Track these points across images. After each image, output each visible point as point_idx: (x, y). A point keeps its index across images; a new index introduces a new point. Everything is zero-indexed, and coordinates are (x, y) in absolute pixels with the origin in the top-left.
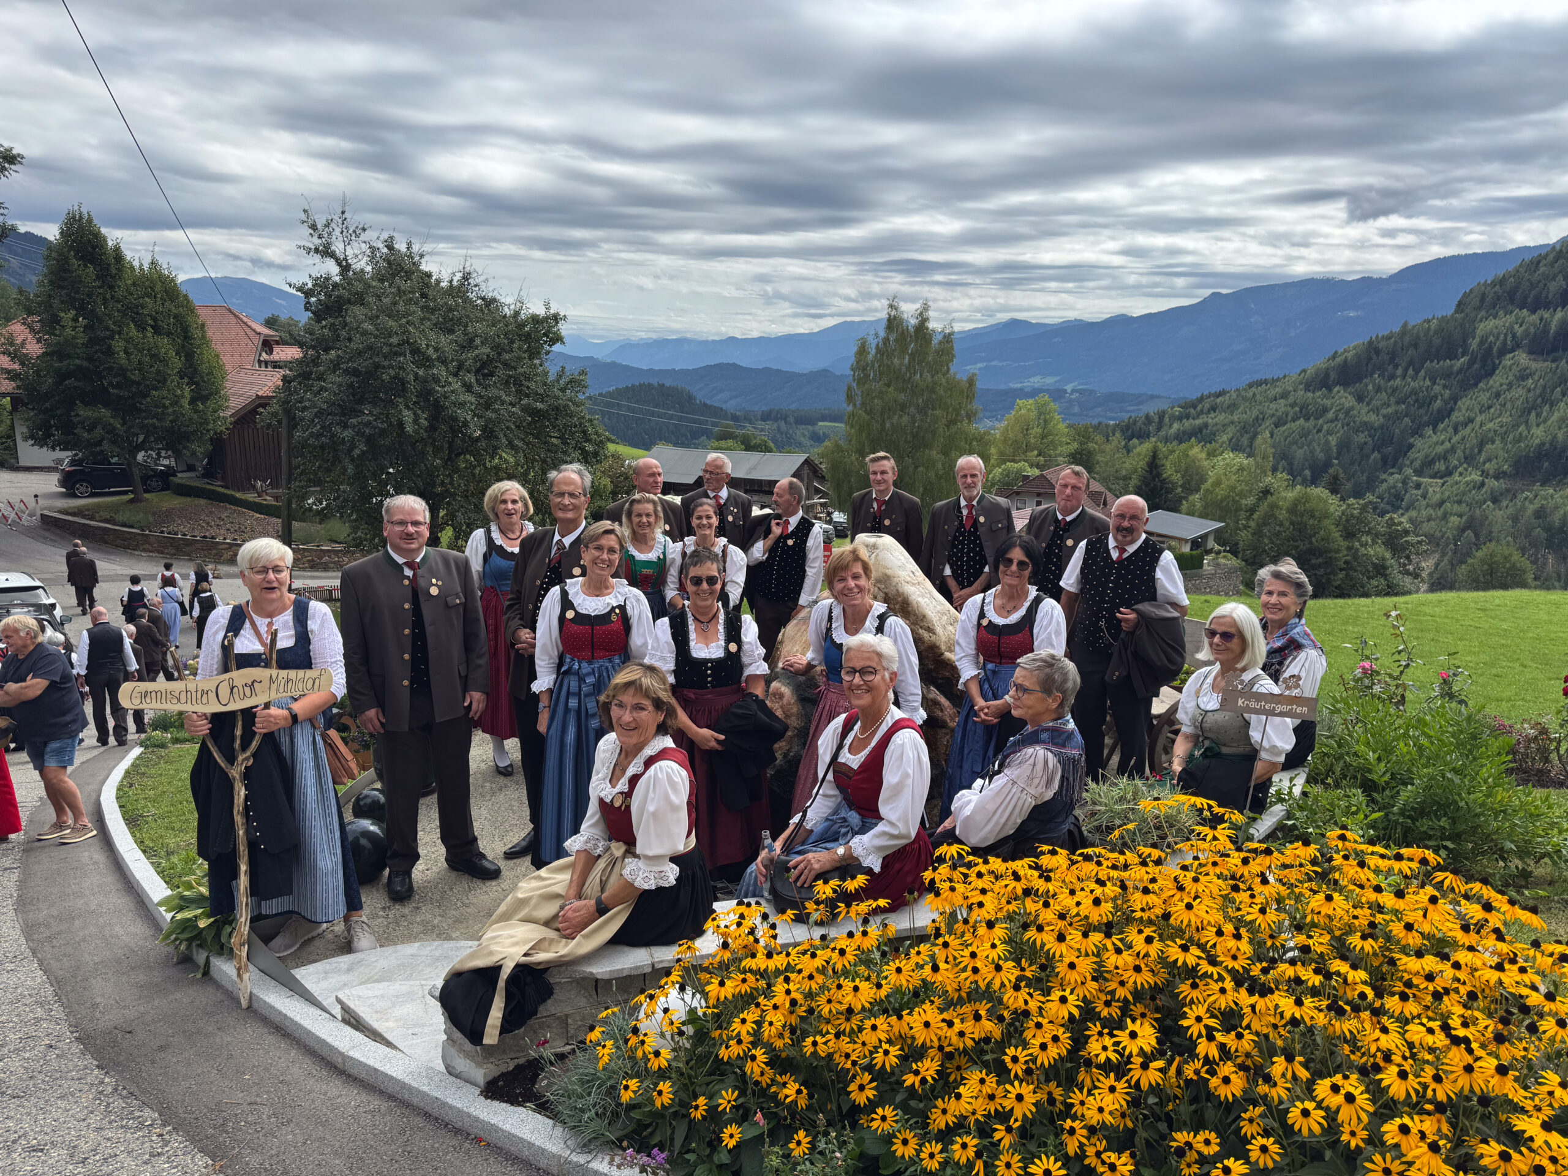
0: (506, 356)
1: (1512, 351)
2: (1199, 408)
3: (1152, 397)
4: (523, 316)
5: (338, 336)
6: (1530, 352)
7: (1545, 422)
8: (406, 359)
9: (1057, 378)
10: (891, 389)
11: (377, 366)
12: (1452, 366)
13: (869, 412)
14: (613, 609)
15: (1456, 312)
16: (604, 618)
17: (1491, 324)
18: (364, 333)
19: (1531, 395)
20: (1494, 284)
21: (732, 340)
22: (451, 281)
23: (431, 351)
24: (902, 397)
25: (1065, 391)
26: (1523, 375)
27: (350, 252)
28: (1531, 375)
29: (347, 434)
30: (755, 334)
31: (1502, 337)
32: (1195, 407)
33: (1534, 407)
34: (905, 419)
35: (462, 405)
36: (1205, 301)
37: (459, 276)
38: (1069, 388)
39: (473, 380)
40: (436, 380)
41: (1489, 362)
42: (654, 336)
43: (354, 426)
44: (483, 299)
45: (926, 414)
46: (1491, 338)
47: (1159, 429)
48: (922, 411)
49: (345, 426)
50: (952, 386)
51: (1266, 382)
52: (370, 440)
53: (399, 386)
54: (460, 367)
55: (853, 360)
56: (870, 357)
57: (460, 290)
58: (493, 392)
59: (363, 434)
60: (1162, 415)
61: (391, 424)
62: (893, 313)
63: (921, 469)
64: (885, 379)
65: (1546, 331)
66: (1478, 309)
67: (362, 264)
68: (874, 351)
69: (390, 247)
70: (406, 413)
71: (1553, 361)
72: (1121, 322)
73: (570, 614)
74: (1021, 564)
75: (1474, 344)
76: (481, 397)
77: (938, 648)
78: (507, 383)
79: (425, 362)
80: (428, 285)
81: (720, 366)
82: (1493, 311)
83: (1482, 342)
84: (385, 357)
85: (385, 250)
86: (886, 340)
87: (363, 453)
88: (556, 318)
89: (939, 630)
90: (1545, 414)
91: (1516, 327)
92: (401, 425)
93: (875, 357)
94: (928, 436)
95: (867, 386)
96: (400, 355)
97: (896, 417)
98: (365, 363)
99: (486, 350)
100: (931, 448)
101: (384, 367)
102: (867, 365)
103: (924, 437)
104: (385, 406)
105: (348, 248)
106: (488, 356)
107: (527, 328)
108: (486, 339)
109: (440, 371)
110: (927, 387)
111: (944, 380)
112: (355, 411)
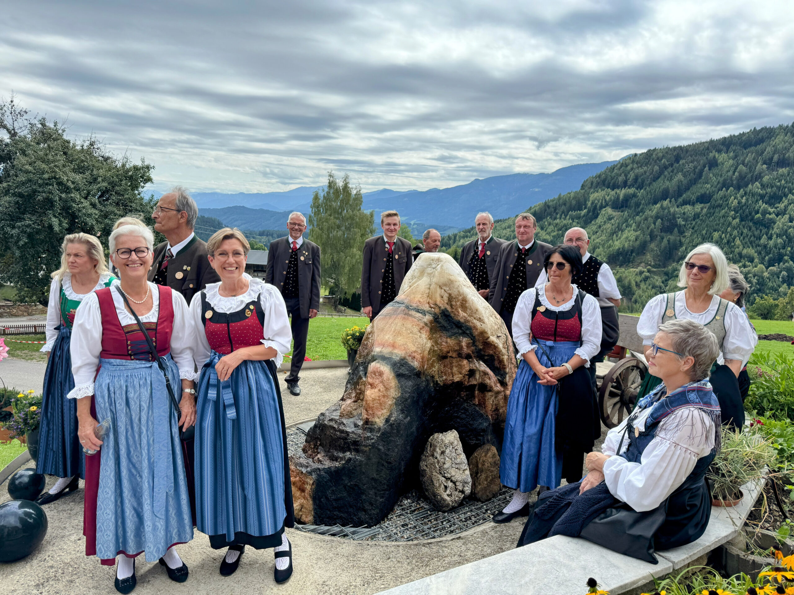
0: (117, 188)
1: (605, 207)
3: (450, 227)
4: (128, 166)
5: (9, 174)
6: (613, 208)
7: (620, 238)
8: (54, 188)
9: (406, 218)
10: (332, 217)
11: (35, 191)
12: (580, 214)
13: (321, 229)
14: (248, 305)
15: (581, 189)
16: (239, 315)
17: (596, 195)
18: (27, 172)
19: (613, 227)
20: (596, 177)
21: (242, 194)
22: (82, 146)
23: (70, 184)
24: (338, 222)
25: (411, 224)
26: (610, 219)
27: (16, 125)
28: (613, 218)
29: (15, 232)
31: (600, 201)
33: (615, 232)
34: (340, 233)
35: (90, 215)
37: (87, 144)
39: (97, 201)
40: (73, 200)
41: (596, 212)
43: (19, 227)
44: (103, 157)
45: (350, 231)
46: (596, 201)
48: (348, 229)
49: (14, 227)
50: (363, 217)
51: (501, 221)
52: (30, 236)
53: (49, 203)
54: (88, 193)
55: (312, 203)
56: (320, 201)
57: (88, 152)
58: (110, 208)
59: (25, 232)
61: (44, 227)
62: (331, 179)
65: (618, 198)
66: (591, 188)
67: (24, 133)
68: (322, 199)
69: (43, 125)
70: (54, 219)
71: (622, 212)
72: (434, 192)
73: (209, 314)
74: (560, 265)
75: (589, 204)
76: (101, 211)
77: (486, 333)
78: (117, 204)
79: (67, 190)
80: (67, 147)
81: (235, 207)
82: (596, 189)
83: (592, 203)
84: (40, 186)
85: (40, 126)
86: (328, 193)
87: (26, 243)
88: (148, 168)
89: (486, 320)
90: (619, 235)
91: (606, 196)
92: (51, 227)
93: (323, 201)
94: (352, 241)
95: (319, 216)
96: (50, 185)
97: (335, 232)
98: (26, 190)
99: (105, 184)
100: (353, 248)
101: (39, 192)
102: (319, 205)
103: (349, 243)
104: (40, 216)
105: (15, 123)
106: (106, 188)
107: (130, 173)
108: (105, 178)
109: (75, 195)
110: (350, 217)
111: (358, 214)
112: (20, 218)
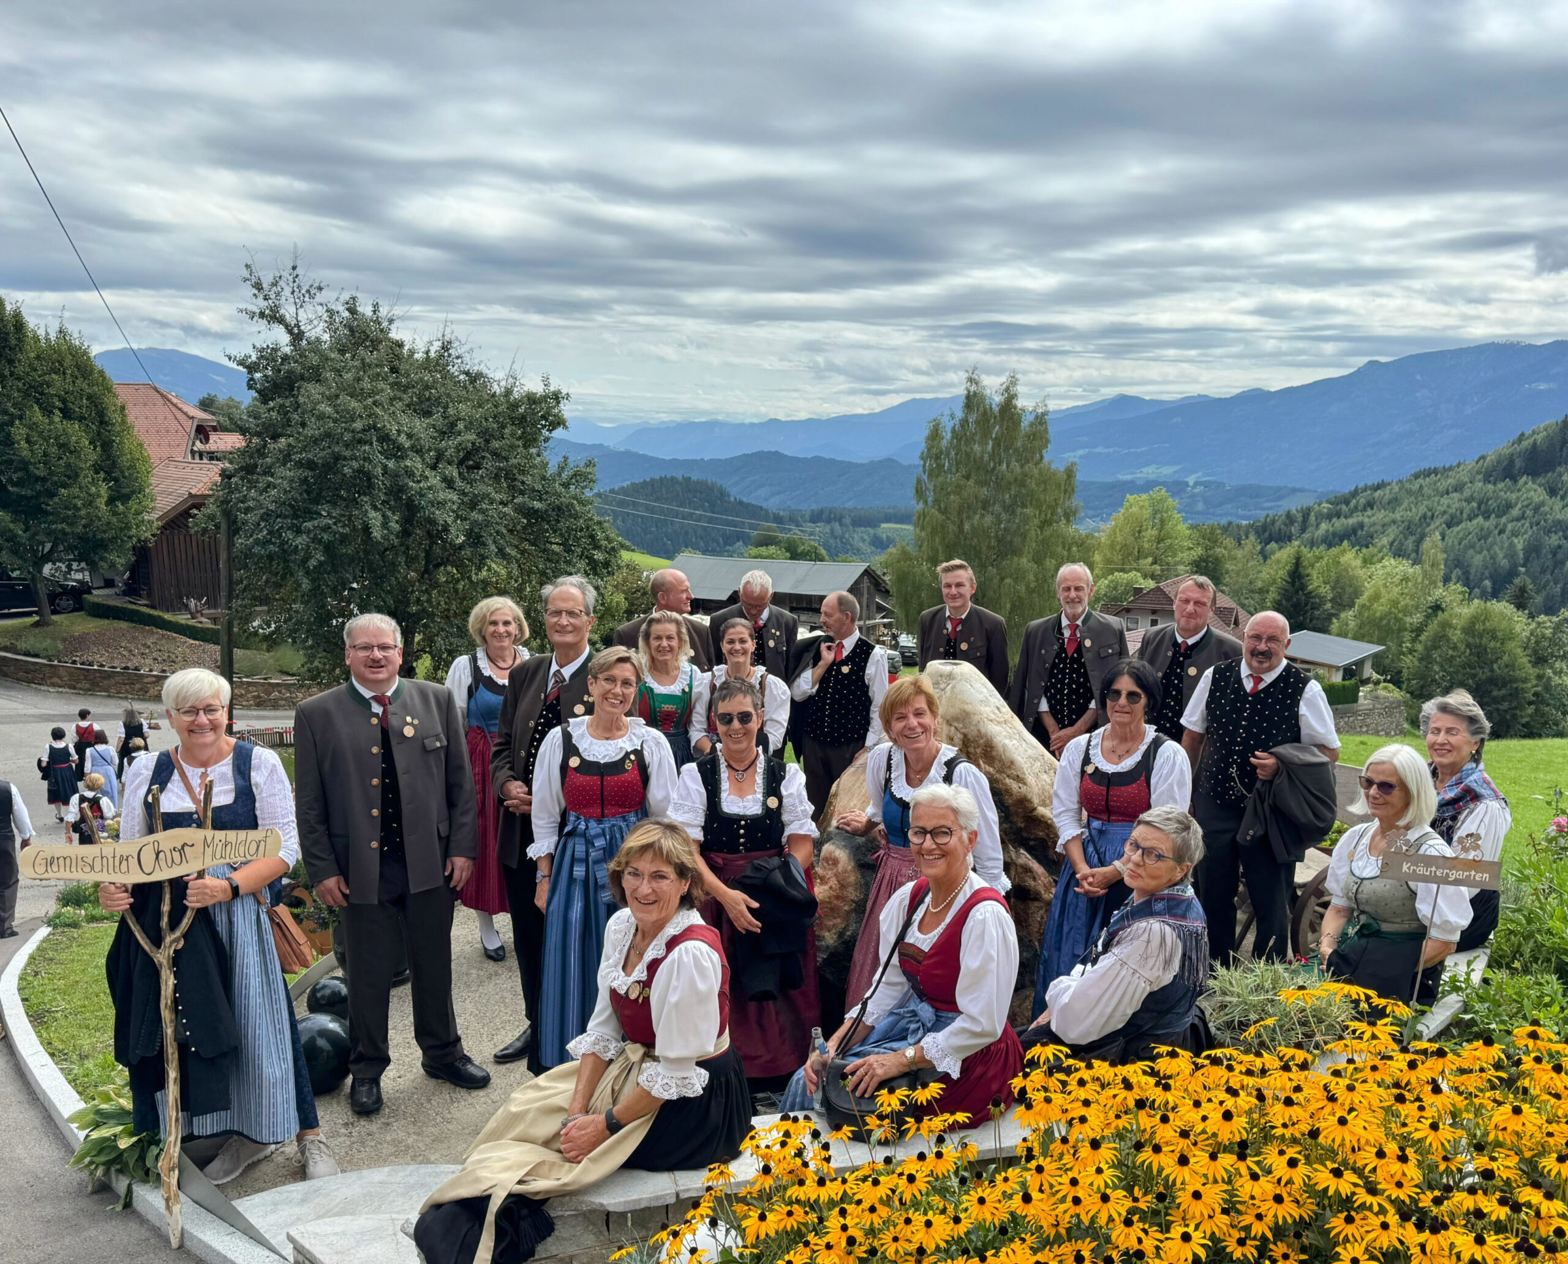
0: (496, 444)
2: (1353, 503)
3: (1294, 491)
4: (516, 395)
5: (289, 420)
8: (373, 448)
9: (1177, 468)
10: (971, 482)
11: (337, 458)
13: (944, 511)
14: (627, 754)
16: (616, 767)
18: (321, 417)
21: (774, 422)
22: (427, 352)
23: (403, 439)
24: (984, 492)
25: (1187, 484)
27: (303, 316)
29: (301, 541)
30: (803, 416)
32: (1347, 503)
34: (988, 519)
35: (441, 504)
36: (1359, 371)
37: (436, 346)
38: (1191, 480)
39: (455, 474)
40: (410, 474)
42: (678, 418)
43: (309, 531)
44: (467, 373)
45: (1013, 513)
47: (1303, 530)
48: (1010, 509)
49: (298, 531)
50: (1046, 479)
51: (1435, 471)
52: (328, 549)
53: (364, 481)
54: (439, 457)
55: (923, 447)
56: (944, 443)
57: (438, 363)
58: (481, 488)
59: (320, 541)
60: (1306, 513)
61: (354, 529)
62: (973, 388)
63: (1008, 581)
64: (963, 471)
67: (317, 331)
68: (949, 435)
69: (352, 311)
70: (372, 514)
72: (1255, 398)
73: (574, 762)
74: (1131, 695)
76: (464, 494)
77: (1030, 801)
78: (497, 477)
79: (396, 451)
80: (398, 357)
81: (760, 456)
84: (347, 446)
85: (346, 314)
86: (964, 422)
87: (321, 563)
88: (557, 397)
89: (1030, 779)
92: (367, 529)
93: (951, 443)
94: (1017, 540)
95: (940, 479)
96: (365, 443)
97: (977, 517)
98: (322, 454)
99: (471, 437)
100: (1020, 555)
101: (345, 459)
102: (941, 452)
103: (1011, 542)
104: (347, 507)
105: (301, 312)
106: (473, 444)
107: (521, 410)
108: (471, 423)
109: (414, 463)
110: (1016, 479)
111: (1036, 471)
112: (310, 512)
